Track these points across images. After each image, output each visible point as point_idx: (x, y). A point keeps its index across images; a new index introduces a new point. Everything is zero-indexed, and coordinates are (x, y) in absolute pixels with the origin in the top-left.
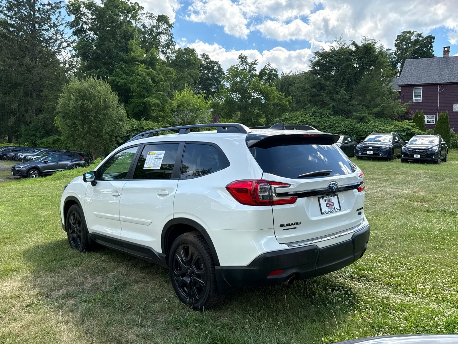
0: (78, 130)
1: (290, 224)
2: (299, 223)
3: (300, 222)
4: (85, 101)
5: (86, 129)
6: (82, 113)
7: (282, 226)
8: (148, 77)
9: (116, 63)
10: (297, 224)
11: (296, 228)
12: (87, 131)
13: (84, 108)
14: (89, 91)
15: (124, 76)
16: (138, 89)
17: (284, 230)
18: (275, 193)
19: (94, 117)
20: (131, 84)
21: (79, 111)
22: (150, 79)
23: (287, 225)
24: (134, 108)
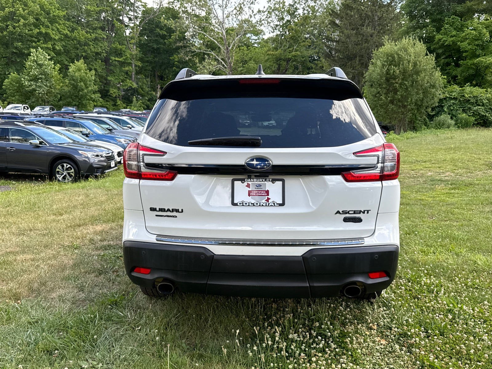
0: (381, 99)
1: (165, 209)
2: (180, 210)
3: (182, 210)
4: (392, 66)
5: (389, 99)
6: (387, 80)
7: (153, 209)
8: (485, 30)
9: (446, 19)
10: (177, 211)
11: (176, 217)
12: (390, 100)
13: (390, 74)
14: (398, 55)
15: (454, 33)
16: (470, 47)
17: (156, 216)
18: (143, 162)
19: (401, 84)
20: (462, 42)
21: (384, 78)
22: (488, 33)
23: (161, 210)
24: (463, 72)
